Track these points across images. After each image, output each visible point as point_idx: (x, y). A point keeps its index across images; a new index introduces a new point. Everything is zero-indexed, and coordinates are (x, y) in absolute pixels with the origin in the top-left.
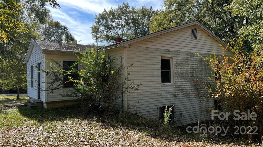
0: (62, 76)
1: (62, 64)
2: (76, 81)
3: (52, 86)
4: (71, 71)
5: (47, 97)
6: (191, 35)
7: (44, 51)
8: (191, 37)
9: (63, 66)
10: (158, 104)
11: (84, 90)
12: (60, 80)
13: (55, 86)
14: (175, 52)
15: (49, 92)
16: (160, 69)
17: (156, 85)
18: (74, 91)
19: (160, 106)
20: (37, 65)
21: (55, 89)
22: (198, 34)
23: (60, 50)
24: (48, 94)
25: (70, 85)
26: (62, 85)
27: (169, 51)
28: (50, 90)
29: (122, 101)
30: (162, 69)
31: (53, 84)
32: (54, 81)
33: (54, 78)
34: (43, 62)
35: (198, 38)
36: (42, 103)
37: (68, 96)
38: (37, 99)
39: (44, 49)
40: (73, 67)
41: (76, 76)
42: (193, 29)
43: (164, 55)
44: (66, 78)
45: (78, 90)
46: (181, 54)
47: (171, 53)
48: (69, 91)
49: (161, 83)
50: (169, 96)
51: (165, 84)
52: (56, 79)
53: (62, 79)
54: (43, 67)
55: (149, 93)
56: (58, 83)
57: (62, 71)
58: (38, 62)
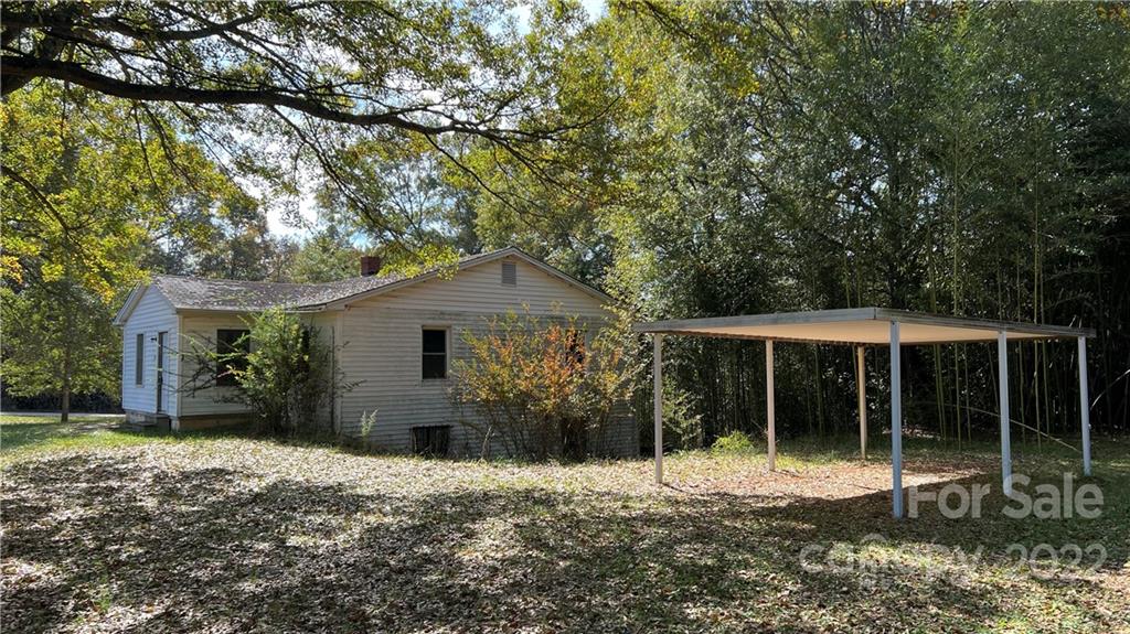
0: (214, 363)
1: (214, 338)
2: (241, 373)
3: (192, 384)
4: (233, 354)
5: (182, 405)
6: (500, 277)
7: (179, 311)
8: (500, 282)
9: (215, 342)
10: (412, 421)
11: (256, 390)
12: (211, 370)
13: (199, 384)
14: (456, 315)
15: (185, 394)
16: (421, 349)
17: (408, 383)
18: (236, 393)
19: (412, 426)
20: (156, 335)
21: (199, 388)
22: (517, 274)
23: (210, 307)
24: (184, 400)
25: (228, 381)
26: (214, 382)
27: (442, 313)
28: (188, 391)
29: (332, 413)
30: (424, 350)
31: (194, 379)
32: (198, 374)
33: (198, 367)
34: (173, 330)
35: (518, 283)
36: (168, 419)
37: (226, 400)
38: (155, 412)
39: (179, 306)
40: (236, 346)
41: (241, 364)
42: (504, 265)
43: (430, 322)
44: (222, 368)
45: (245, 391)
46: (472, 318)
47: (447, 317)
48: (228, 392)
49: (421, 378)
50: (439, 406)
51: (430, 382)
52: (200, 369)
53: (215, 369)
54: (173, 342)
55: (391, 398)
56: (207, 377)
57: (214, 355)
58: (162, 329)
